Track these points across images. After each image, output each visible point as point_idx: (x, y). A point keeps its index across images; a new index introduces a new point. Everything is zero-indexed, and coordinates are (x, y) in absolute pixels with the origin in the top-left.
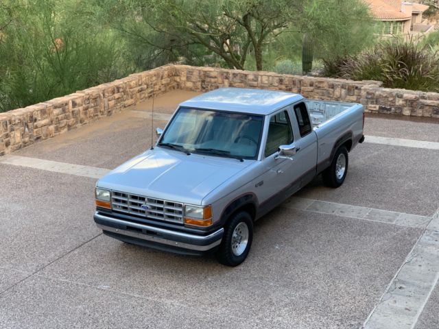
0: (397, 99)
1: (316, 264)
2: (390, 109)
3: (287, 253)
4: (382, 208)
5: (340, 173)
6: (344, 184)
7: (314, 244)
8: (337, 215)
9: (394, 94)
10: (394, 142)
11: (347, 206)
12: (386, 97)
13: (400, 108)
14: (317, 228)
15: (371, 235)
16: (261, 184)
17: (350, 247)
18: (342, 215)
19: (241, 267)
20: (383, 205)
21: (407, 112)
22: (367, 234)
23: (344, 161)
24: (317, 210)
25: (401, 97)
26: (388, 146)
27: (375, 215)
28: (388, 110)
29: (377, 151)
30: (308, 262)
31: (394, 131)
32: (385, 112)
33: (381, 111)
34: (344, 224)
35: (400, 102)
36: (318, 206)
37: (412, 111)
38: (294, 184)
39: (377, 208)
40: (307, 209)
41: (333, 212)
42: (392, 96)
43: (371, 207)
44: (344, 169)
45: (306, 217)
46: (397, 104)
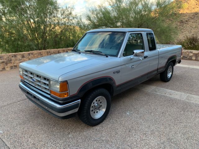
0: (190, 53)
1: (153, 133)
2: (187, 57)
3: (133, 119)
4: (194, 95)
5: (169, 75)
6: (170, 81)
7: (152, 114)
8: (168, 96)
9: (189, 52)
10: (191, 67)
11: (173, 91)
12: (186, 53)
13: (191, 57)
14: (155, 103)
15: (191, 112)
16: (118, 72)
17: (178, 120)
18: (171, 96)
19: (98, 127)
20: (194, 93)
21: (194, 58)
22: (188, 111)
23: (172, 69)
24: (156, 92)
25: (192, 53)
26: (189, 68)
27: (191, 98)
28: (186, 57)
29: (185, 69)
30: (147, 129)
31: (190, 63)
32: (185, 58)
33: (183, 58)
34: (172, 102)
35: (191, 54)
36: (157, 90)
37: (196, 58)
38: (143, 76)
39: (191, 94)
40: (151, 91)
41: (165, 94)
42: (188, 52)
43: (187, 93)
44: (171, 73)
45: (150, 95)
46: (190, 55)
